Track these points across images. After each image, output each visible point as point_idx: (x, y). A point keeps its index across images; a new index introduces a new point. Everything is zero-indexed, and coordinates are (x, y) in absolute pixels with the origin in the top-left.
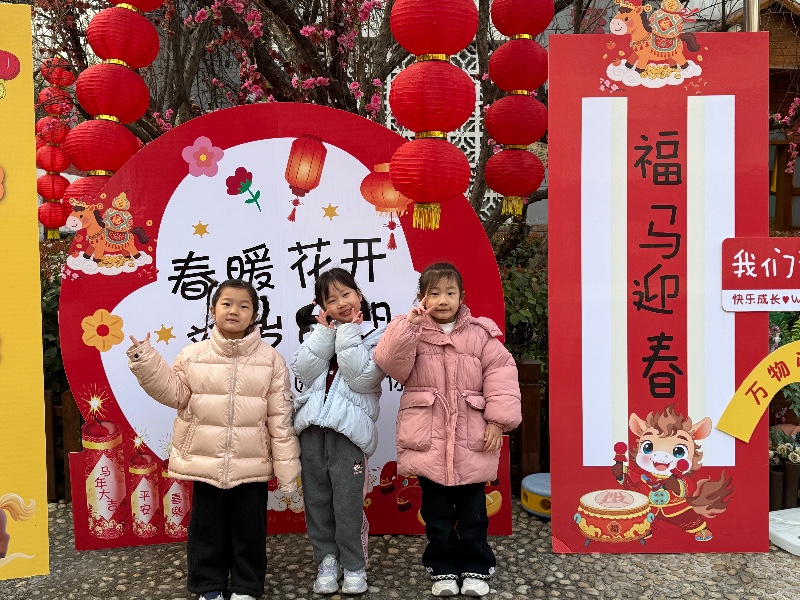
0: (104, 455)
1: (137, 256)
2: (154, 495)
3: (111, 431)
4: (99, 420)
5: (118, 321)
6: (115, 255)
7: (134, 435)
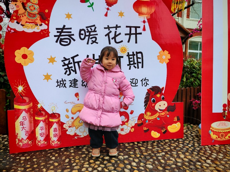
0: (24, 111)
1: (41, 25)
2: (46, 129)
3: (27, 101)
4: (22, 96)
5: (32, 53)
6: (31, 24)
7: (38, 103)
